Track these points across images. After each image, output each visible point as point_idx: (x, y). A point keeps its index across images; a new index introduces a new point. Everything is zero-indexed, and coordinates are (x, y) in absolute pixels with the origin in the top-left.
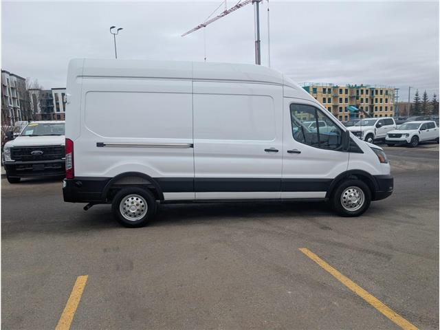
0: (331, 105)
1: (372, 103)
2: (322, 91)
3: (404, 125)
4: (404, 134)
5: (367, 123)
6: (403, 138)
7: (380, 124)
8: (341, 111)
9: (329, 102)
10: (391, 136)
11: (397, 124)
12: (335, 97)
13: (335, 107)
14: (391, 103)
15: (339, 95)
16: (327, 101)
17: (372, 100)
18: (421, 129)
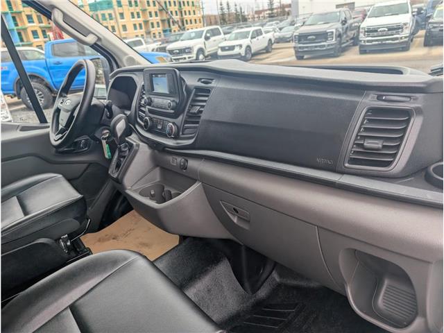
0: (141, 20)
1: (182, 16)
2: (128, 3)
3: (233, 35)
4: (237, 46)
5: (193, 35)
6: (237, 50)
7: (208, 35)
8: (153, 27)
9: (139, 17)
10: (223, 49)
11: (225, 34)
12: (144, 11)
13: (146, 22)
14: (199, 15)
15: (147, 7)
16: (136, 15)
17: (181, 12)
18: (252, 38)
